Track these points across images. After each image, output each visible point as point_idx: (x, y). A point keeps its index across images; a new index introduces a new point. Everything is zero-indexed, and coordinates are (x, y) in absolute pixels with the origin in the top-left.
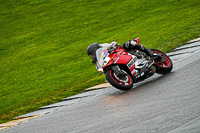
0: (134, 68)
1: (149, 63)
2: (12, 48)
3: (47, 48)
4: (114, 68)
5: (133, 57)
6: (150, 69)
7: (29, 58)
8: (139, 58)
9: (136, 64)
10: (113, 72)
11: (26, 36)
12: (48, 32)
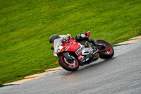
0: (81, 54)
1: (94, 51)
2: (63, 15)
3: (87, 15)
4: (65, 54)
5: (82, 46)
6: (94, 56)
7: (75, 22)
8: (86, 47)
9: (83, 51)
10: (64, 57)
11: (73, 6)
12: (88, 4)
